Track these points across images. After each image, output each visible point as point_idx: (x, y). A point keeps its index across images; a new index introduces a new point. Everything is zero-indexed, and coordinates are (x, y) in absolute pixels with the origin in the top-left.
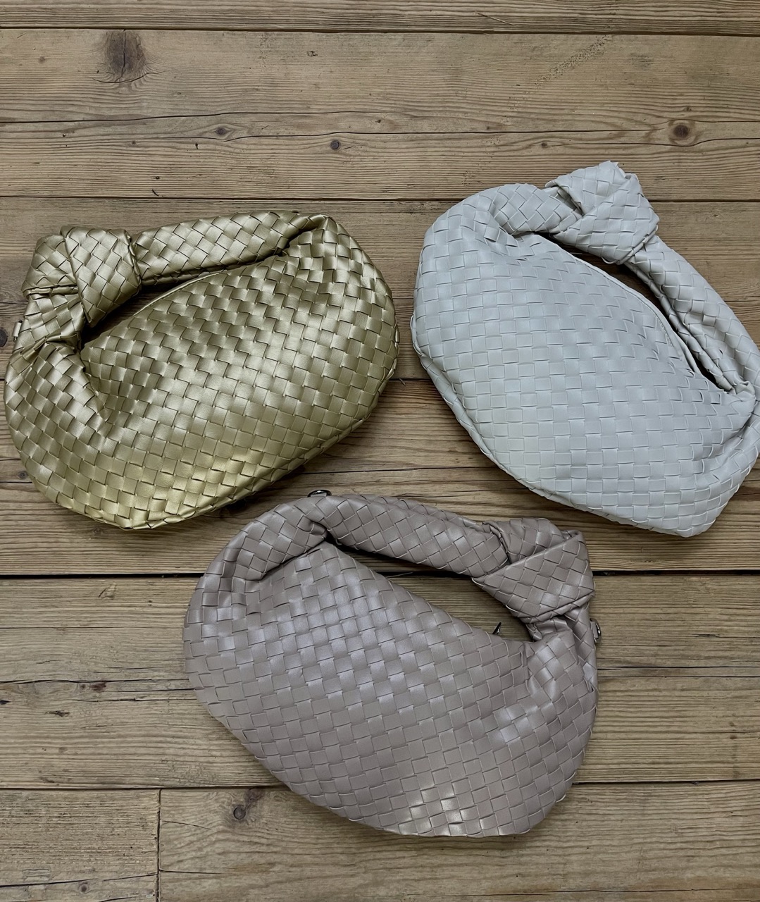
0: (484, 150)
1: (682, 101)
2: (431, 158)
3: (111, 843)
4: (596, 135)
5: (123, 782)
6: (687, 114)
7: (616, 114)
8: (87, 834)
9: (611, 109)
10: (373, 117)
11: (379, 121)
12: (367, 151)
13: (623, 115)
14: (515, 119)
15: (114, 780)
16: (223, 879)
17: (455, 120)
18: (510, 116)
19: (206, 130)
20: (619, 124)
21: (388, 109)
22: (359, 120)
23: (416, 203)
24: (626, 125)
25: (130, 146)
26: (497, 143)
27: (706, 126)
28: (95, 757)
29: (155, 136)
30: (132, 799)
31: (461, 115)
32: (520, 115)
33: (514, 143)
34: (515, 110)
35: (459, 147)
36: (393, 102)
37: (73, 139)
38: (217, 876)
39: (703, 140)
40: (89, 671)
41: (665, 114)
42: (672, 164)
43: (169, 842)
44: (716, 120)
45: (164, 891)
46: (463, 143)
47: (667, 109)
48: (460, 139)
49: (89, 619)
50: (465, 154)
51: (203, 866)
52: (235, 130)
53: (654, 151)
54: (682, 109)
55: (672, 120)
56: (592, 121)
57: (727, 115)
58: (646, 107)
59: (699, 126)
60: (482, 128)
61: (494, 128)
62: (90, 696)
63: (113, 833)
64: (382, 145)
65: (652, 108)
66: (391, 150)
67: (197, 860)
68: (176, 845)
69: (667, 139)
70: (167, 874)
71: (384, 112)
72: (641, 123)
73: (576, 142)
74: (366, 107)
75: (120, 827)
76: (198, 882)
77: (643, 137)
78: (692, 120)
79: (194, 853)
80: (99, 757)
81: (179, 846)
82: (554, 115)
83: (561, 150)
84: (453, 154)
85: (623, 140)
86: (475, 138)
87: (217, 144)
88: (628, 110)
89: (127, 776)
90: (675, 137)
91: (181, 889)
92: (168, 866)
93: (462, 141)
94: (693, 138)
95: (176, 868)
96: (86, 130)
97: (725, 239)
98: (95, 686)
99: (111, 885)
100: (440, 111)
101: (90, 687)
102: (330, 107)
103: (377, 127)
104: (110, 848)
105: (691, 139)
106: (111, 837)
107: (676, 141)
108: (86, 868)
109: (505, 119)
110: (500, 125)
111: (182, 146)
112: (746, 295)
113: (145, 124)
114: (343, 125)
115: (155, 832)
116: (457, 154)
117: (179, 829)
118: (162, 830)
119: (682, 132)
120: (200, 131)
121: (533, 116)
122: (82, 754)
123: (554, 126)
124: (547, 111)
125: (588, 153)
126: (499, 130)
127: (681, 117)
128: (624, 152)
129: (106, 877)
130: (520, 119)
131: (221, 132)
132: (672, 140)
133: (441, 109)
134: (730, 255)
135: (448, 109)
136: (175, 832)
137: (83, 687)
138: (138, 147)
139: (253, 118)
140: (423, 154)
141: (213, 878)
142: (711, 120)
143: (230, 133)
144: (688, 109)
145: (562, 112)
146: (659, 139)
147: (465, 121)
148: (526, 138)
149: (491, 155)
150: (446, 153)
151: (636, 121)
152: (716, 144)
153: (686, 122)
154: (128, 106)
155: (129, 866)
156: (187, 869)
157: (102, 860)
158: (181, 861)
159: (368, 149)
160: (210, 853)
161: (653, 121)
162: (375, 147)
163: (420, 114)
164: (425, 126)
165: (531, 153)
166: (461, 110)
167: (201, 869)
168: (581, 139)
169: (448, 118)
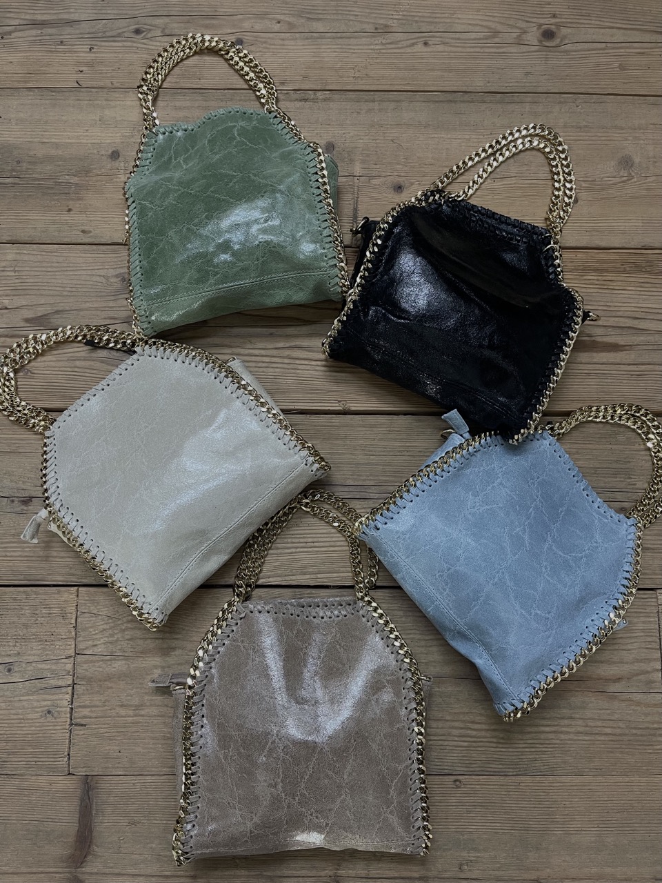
0: (372, 47)
1: (549, 9)
2: (325, 54)
3: (34, 630)
4: (473, 36)
5: (46, 579)
6: (553, 21)
7: (491, 19)
8: (14, 623)
9: (488, 14)
10: (273, 19)
11: (279, 22)
12: (267, 48)
13: (496, 19)
14: (400, 21)
15: (38, 578)
16: (131, 661)
17: (347, 21)
18: (396, 19)
19: (124, 30)
20: (493, 27)
21: (287, 12)
22: (261, 21)
23: (310, 92)
24: (500, 28)
25: (59, 45)
26: (384, 42)
27: (569, 30)
28: (22, 559)
29: (81, 36)
30: (55, 593)
31: (352, 18)
32: (404, 18)
33: (399, 41)
34: (401, 13)
35: (350, 45)
36: (291, 6)
37: (10, 40)
38: (126, 658)
39: (567, 42)
40: (17, 489)
41: (534, 20)
42: (539, 62)
43: (85, 630)
44: (579, 26)
45: (79, 670)
46: (353, 41)
47: (536, 16)
48: (350, 38)
49: (17, 445)
50: (356, 51)
51: (114, 650)
52: (150, 30)
53: (525, 51)
54: (549, 16)
55: (540, 25)
56: (470, 24)
57: (590, 22)
58: (517, 13)
59: (564, 31)
60: (370, 28)
61: (381, 29)
62: (19, 509)
63: (37, 622)
64: (281, 42)
65: (523, 14)
66: (289, 47)
67: (109, 645)
68: (91, 632)
69: (536, 41)
70: (83, 656)
71: (284, 14)
72: (512, 27)
73: (455, 41)
74: (268, 10)
75: (43, 617)
76: (109, 663)
77: (515, 38)
78: (558, 25)
79: (106, 639)
80: (26, 559)
81: (94, 633)
82: (435, 18)
83: (441, 48)
84: (344, 50)
85: (496, 40)
86: (364, 37)
87: (134, 42)
88: (501, 15)
89: (49, 574)
90: (543, 39)
91: (94, 669)
92: (84, 649)
93: (352, 40)
94: (559, 40)
95: (90, 652)
96: (22, 32)
97: (586, 126)
98: (23, 501)
99: (34, 667)
100: (334, 14)
101: (19, 501)
102: (235, 10)
103: (277, 27)
104: (34, 635)
105: (557, 41)
106: (35, 625)
107: (544, 43)
108: (12, 652)
109: (391, 21)
110: (386, 26)
111: (103, 44)
112: (603, 175)
113: (72, 27)
114: (247, 25)
115: (73, 621)
116: (347, 51)
117: (94, 619)
118: (79, 620)
119: (548, 35)
120: (120, 31)
121: (416, 19)
122: (11, 556)
123: (435, 27)
124: (429, 15)
125: (465, 51)
126: (385, 31)
127: (549, 23)
128: (497, 51)
129: (30, 659)
130: (404, 22)
131: (138, 32)
132: (540, 41)
133: (334, 12)
134: (589, 140)
135: (340, 12)
136: (90, 621)
137: (13, 501)
138: (64, 45)
139: (167, 20)
140: (318, 50)
141: (122, 660)
142: (574, 26)
143: (145, 33)
144: (554, 16)
145: (443, 15)
146: (529, 41)
147: (356, 23)
148: (410, 38)
149: (378, 51)
150: (338, 50)
151: (508, 25)
152: (580, 46)
153: (553, 27)
154: (58, 12)
155: (49, 651)
156: (100, 652)
157: (26, 645)
158: (96, 645)
159: (268, 46)
160: (121, 639)
161: (523, 25)
162: (274, 45)
163: (316, 16)
164: (320, 27)
165: (415, 51)
166: (352, 13)
167: (112, 652)
168: (459, 39)
169: (341, 20)
